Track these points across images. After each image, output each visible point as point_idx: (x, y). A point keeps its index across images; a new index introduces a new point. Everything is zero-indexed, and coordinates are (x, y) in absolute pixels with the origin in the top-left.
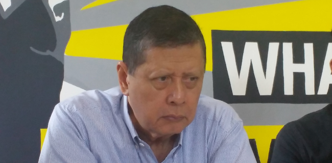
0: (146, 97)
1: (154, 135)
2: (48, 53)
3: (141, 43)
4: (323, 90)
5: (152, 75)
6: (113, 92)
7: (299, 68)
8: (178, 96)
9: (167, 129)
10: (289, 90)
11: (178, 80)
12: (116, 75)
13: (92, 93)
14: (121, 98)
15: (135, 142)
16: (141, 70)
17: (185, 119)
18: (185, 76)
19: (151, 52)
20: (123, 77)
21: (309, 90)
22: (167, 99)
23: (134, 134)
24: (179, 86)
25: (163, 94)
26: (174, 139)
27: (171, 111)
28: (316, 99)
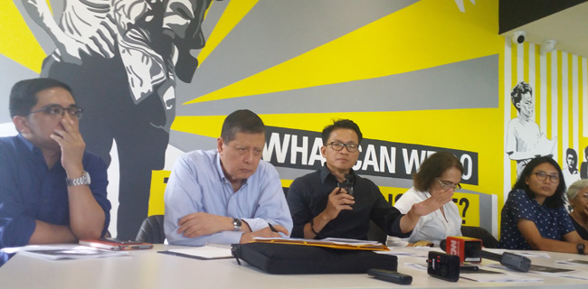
0: (233, 158)
1: (234, 178)
2: (161, 127)
3: (234, 129)
4: (311, 163)
5: (238, 147)
6: (211, 152)
7: (300, 149)
8: (251, 159)
9: (241, 176)
10: (293, 161)
11: (251, 151)
12: (217, 144)
13: (200, 152)
14: (216, 156)
15: (222, 180)
16: (232, 143)
17: (251, 172)
18: (255, 149)
19: (239, 135)
20: (220, 145)
21: (304, 162)
22: (244, 161)
23: (223, 176)
24: (251, 155)
25: (242, 157)
26: (244, 181)
27: (246, 166)
28: (307, 167)
